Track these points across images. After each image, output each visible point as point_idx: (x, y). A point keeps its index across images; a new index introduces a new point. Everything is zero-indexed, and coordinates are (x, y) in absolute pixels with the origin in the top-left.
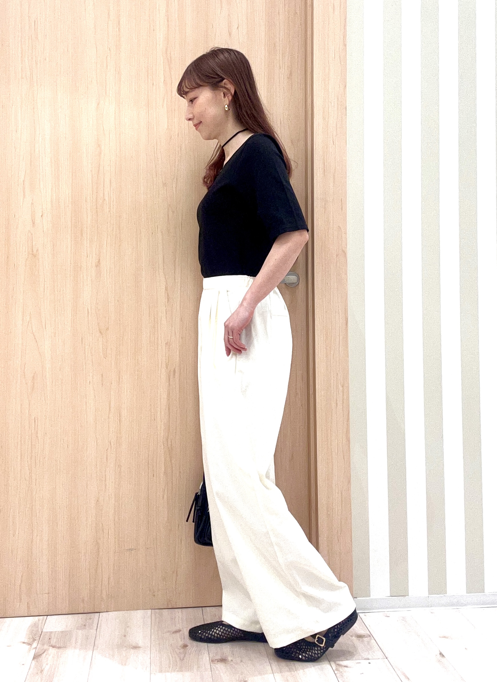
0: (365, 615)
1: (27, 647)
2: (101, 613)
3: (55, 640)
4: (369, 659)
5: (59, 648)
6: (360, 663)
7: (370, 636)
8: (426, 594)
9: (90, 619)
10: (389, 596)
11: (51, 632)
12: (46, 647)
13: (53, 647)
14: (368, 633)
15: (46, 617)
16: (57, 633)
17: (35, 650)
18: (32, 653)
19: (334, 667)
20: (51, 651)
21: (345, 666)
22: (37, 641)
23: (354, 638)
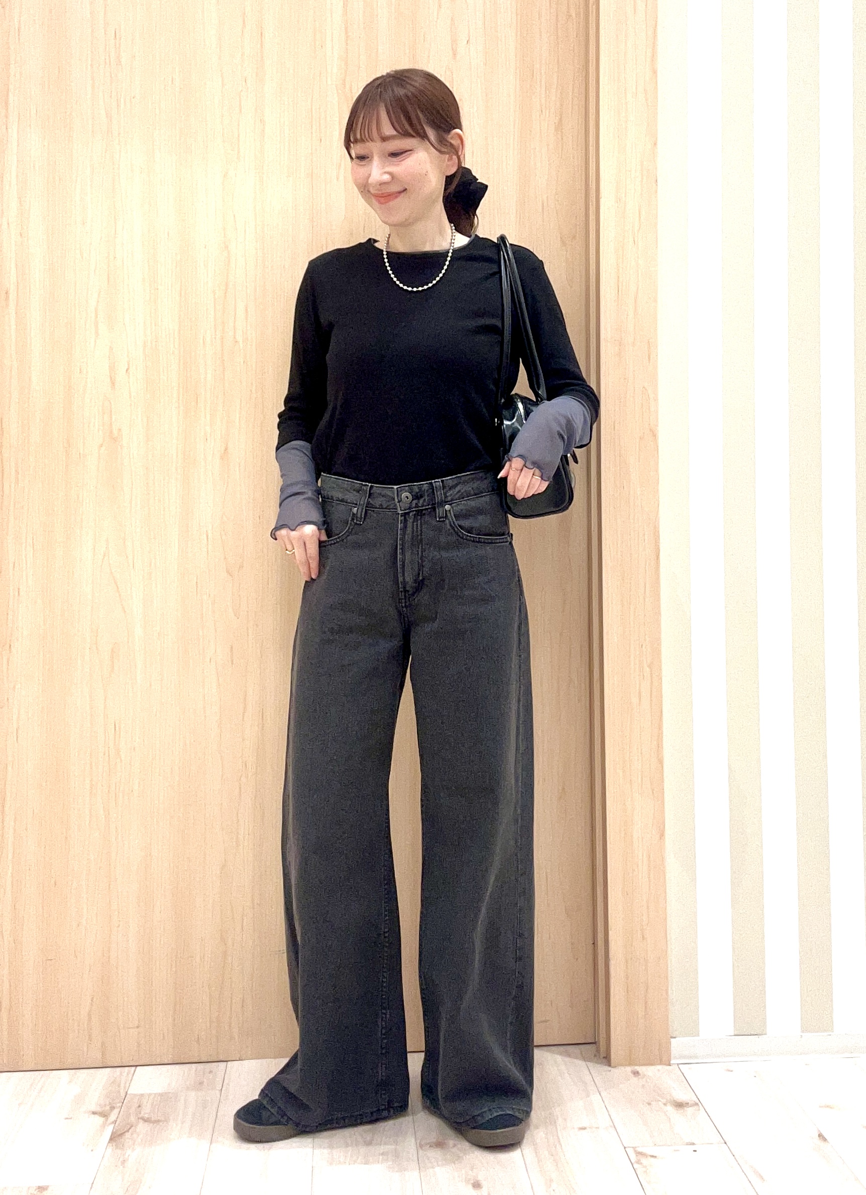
0: (691, 1068)
1: (99, 1120)
2: (230, 1062)
3: (148, 1111)
4: (693, 1144)
5: (157, 1122)
6: (678, 1150)
8: (798, 1031)
9: (211, 1072)
10: (733, 1035)
11: (142, 1095)
12: (133, 1119)
14: (696, 1100)
15: (133, 1068)
16: (152, 1097)
17: (113, 1125)
18: (109, 1130)
19: (633, 1158)
20: (142, 1127)
21: (652, 1156)
22: (116, 1111)
23: (670, 1109)
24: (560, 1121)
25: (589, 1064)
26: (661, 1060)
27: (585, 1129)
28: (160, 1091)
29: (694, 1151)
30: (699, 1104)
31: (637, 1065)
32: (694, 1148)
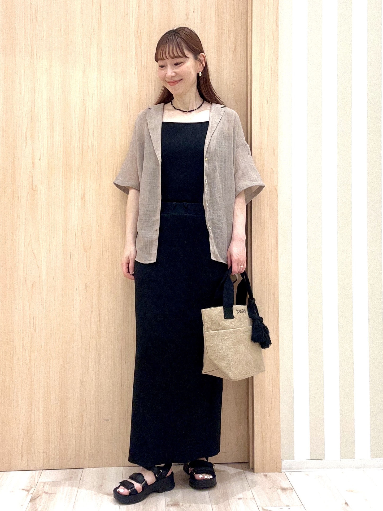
0: (290, 474)
1: (26, 493)
2: (84, 469)
3: (47, 489)
5: (51, 494)
8: (339, 458)
9: (75, 473)
10: (309, 459)
11: (45, 482)
12: (40, 492)
13: (46, 493)
15: (41, 471)
16: (49, 483)
17: (31, 495)
18: (29, 497)
20: (44, 496)
22: (33, 489)
23: (279, 491)
24: (230, 495)
25: (245, 471)
26: (277, 470)
28: (52, 481)
30: (293, 489)
31: (266, 472)
32: (289, 507)
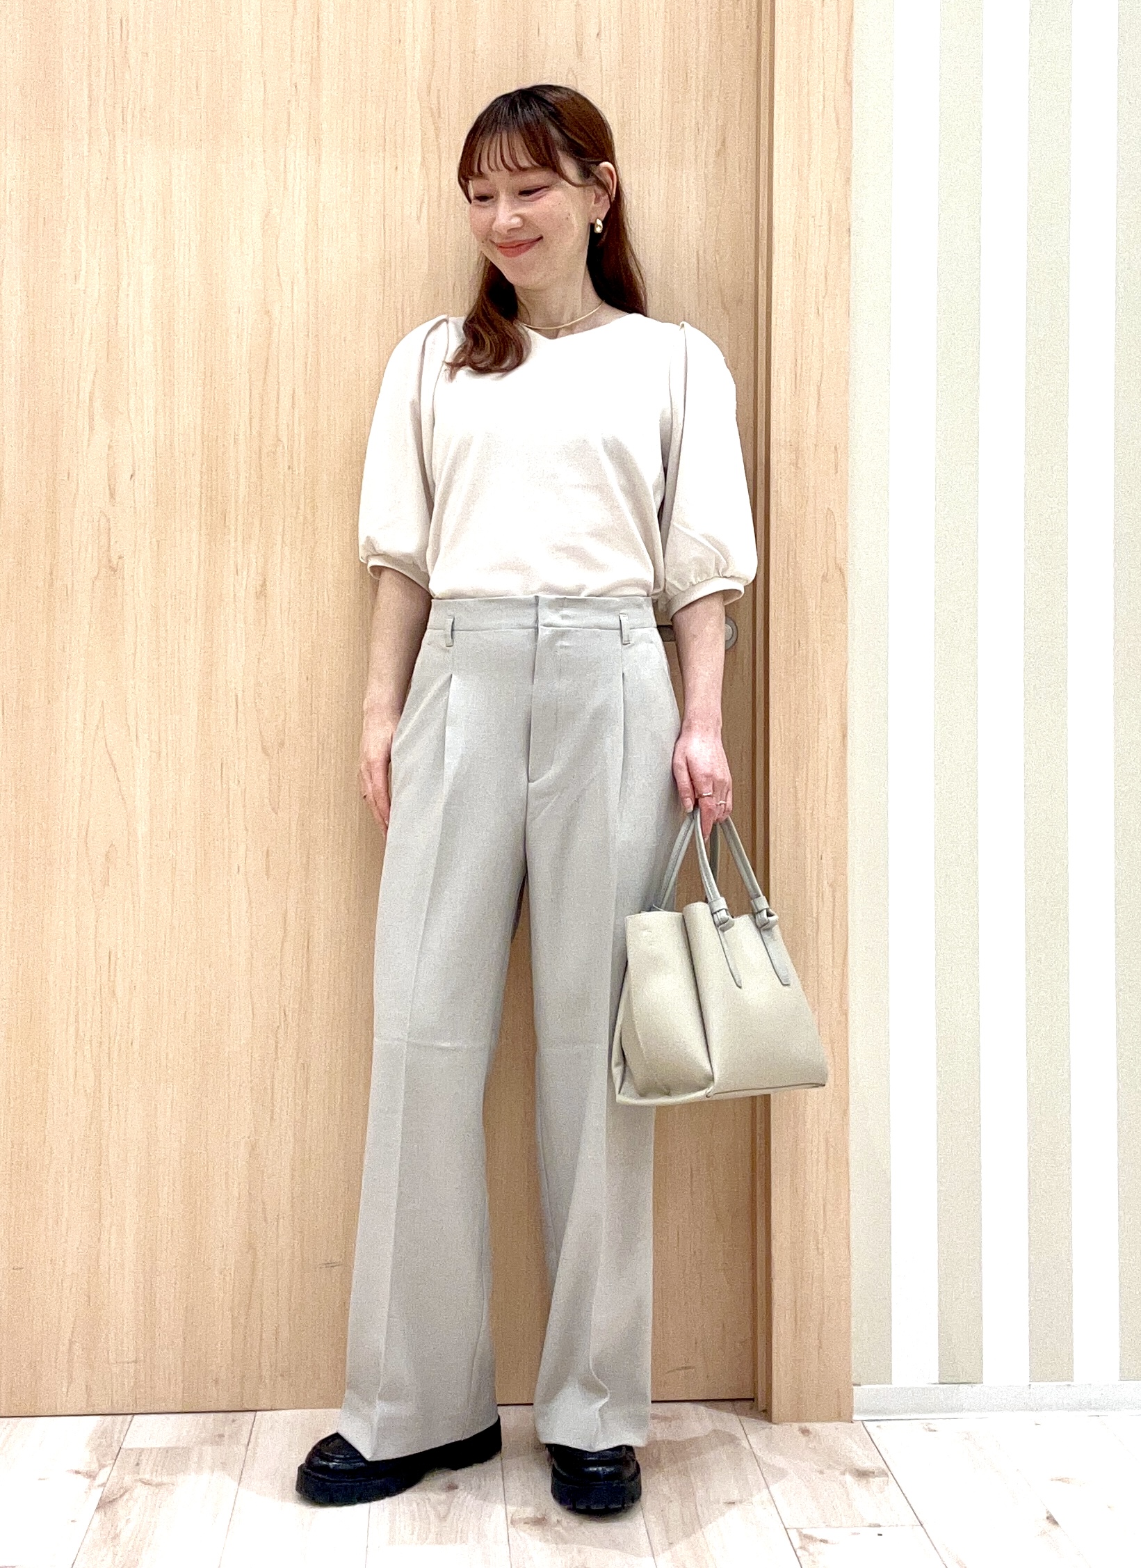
0: (881, 1426)
2: (259, 1412)
3: (149, 1469)
4: (879, 1526)
5: (158, 1485)
6: (858, 1534)
7: (885, 1473)
8: (1025, 1379)
10: (938, 1382)
13: (146, 1484)
14: (885, 1468)
15: (129, 1417)
16: (154, 1453)
17: (101, 1489)
18: (96, 1495)
19: (797, 1544)
20: (140, 1491)
21: (821, 1541)
22: (108, 1469)
23: (849, 1478)
24: (700, 1493)
25: (742, 1418)
26: (839, 1414)
27: (734, 1503)
28: (164, 1445)
29: (881, 1535)
30: (889, 1473)
31: (807, 1421)
32: (879, 1530)
